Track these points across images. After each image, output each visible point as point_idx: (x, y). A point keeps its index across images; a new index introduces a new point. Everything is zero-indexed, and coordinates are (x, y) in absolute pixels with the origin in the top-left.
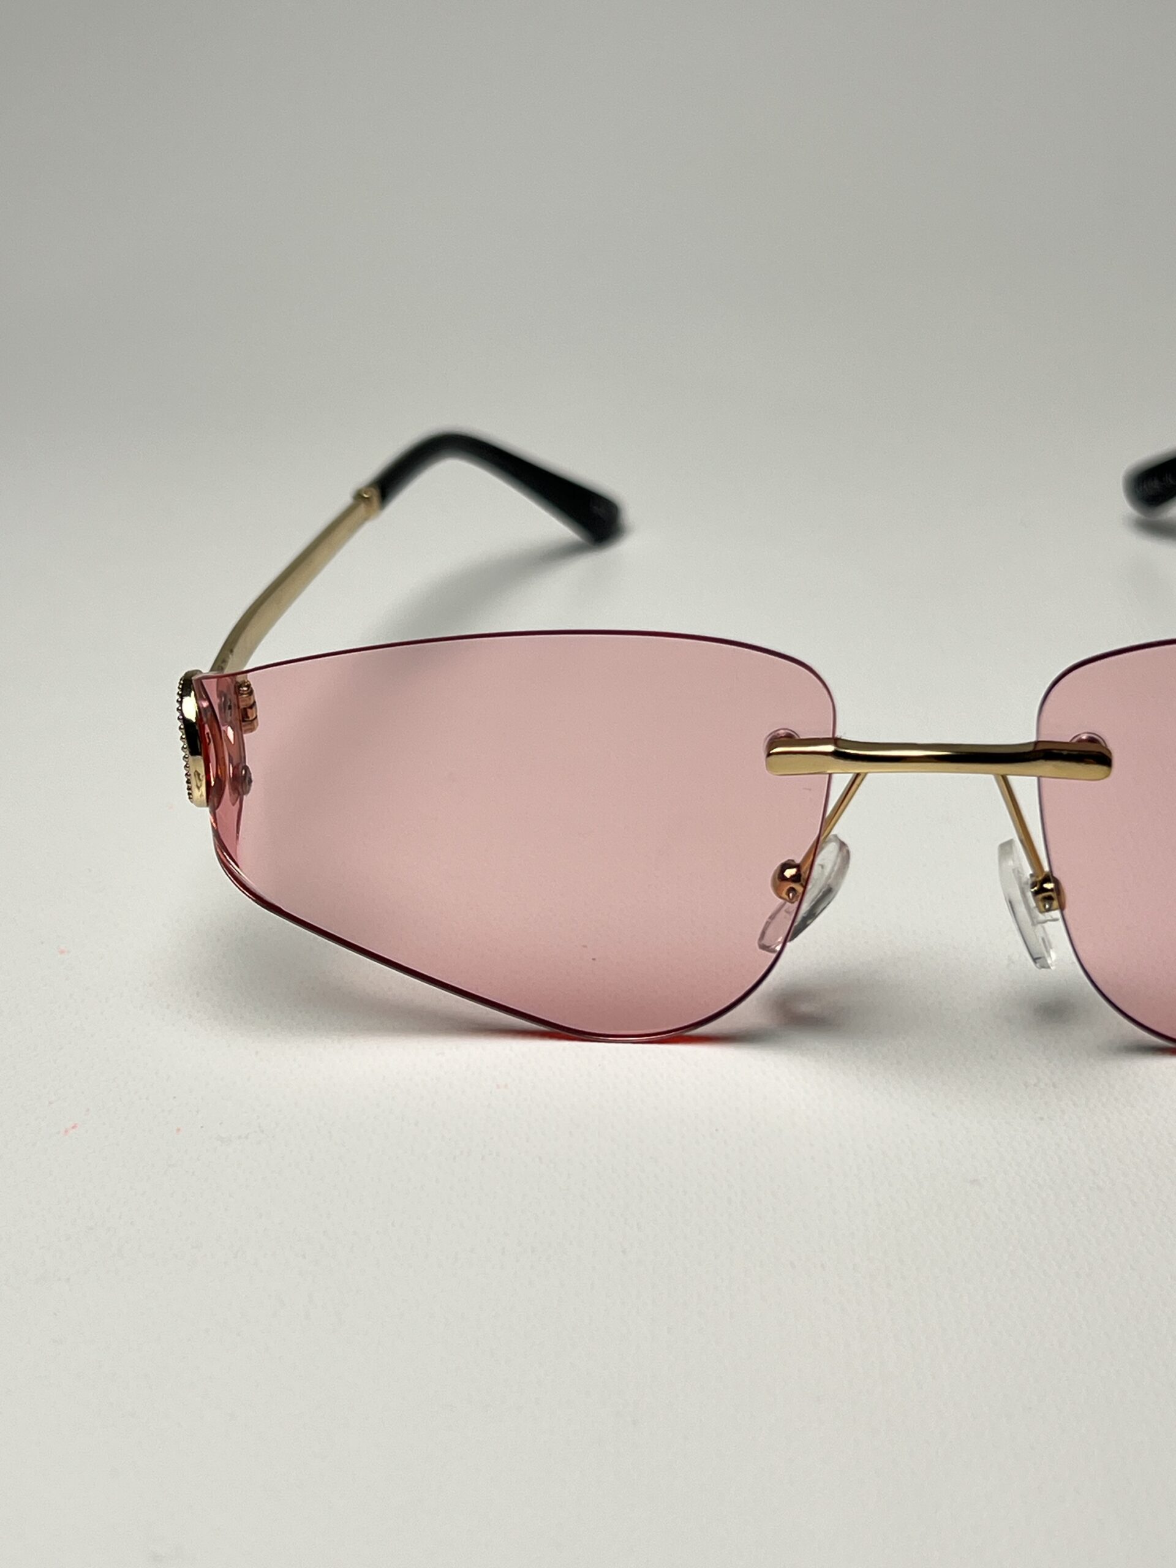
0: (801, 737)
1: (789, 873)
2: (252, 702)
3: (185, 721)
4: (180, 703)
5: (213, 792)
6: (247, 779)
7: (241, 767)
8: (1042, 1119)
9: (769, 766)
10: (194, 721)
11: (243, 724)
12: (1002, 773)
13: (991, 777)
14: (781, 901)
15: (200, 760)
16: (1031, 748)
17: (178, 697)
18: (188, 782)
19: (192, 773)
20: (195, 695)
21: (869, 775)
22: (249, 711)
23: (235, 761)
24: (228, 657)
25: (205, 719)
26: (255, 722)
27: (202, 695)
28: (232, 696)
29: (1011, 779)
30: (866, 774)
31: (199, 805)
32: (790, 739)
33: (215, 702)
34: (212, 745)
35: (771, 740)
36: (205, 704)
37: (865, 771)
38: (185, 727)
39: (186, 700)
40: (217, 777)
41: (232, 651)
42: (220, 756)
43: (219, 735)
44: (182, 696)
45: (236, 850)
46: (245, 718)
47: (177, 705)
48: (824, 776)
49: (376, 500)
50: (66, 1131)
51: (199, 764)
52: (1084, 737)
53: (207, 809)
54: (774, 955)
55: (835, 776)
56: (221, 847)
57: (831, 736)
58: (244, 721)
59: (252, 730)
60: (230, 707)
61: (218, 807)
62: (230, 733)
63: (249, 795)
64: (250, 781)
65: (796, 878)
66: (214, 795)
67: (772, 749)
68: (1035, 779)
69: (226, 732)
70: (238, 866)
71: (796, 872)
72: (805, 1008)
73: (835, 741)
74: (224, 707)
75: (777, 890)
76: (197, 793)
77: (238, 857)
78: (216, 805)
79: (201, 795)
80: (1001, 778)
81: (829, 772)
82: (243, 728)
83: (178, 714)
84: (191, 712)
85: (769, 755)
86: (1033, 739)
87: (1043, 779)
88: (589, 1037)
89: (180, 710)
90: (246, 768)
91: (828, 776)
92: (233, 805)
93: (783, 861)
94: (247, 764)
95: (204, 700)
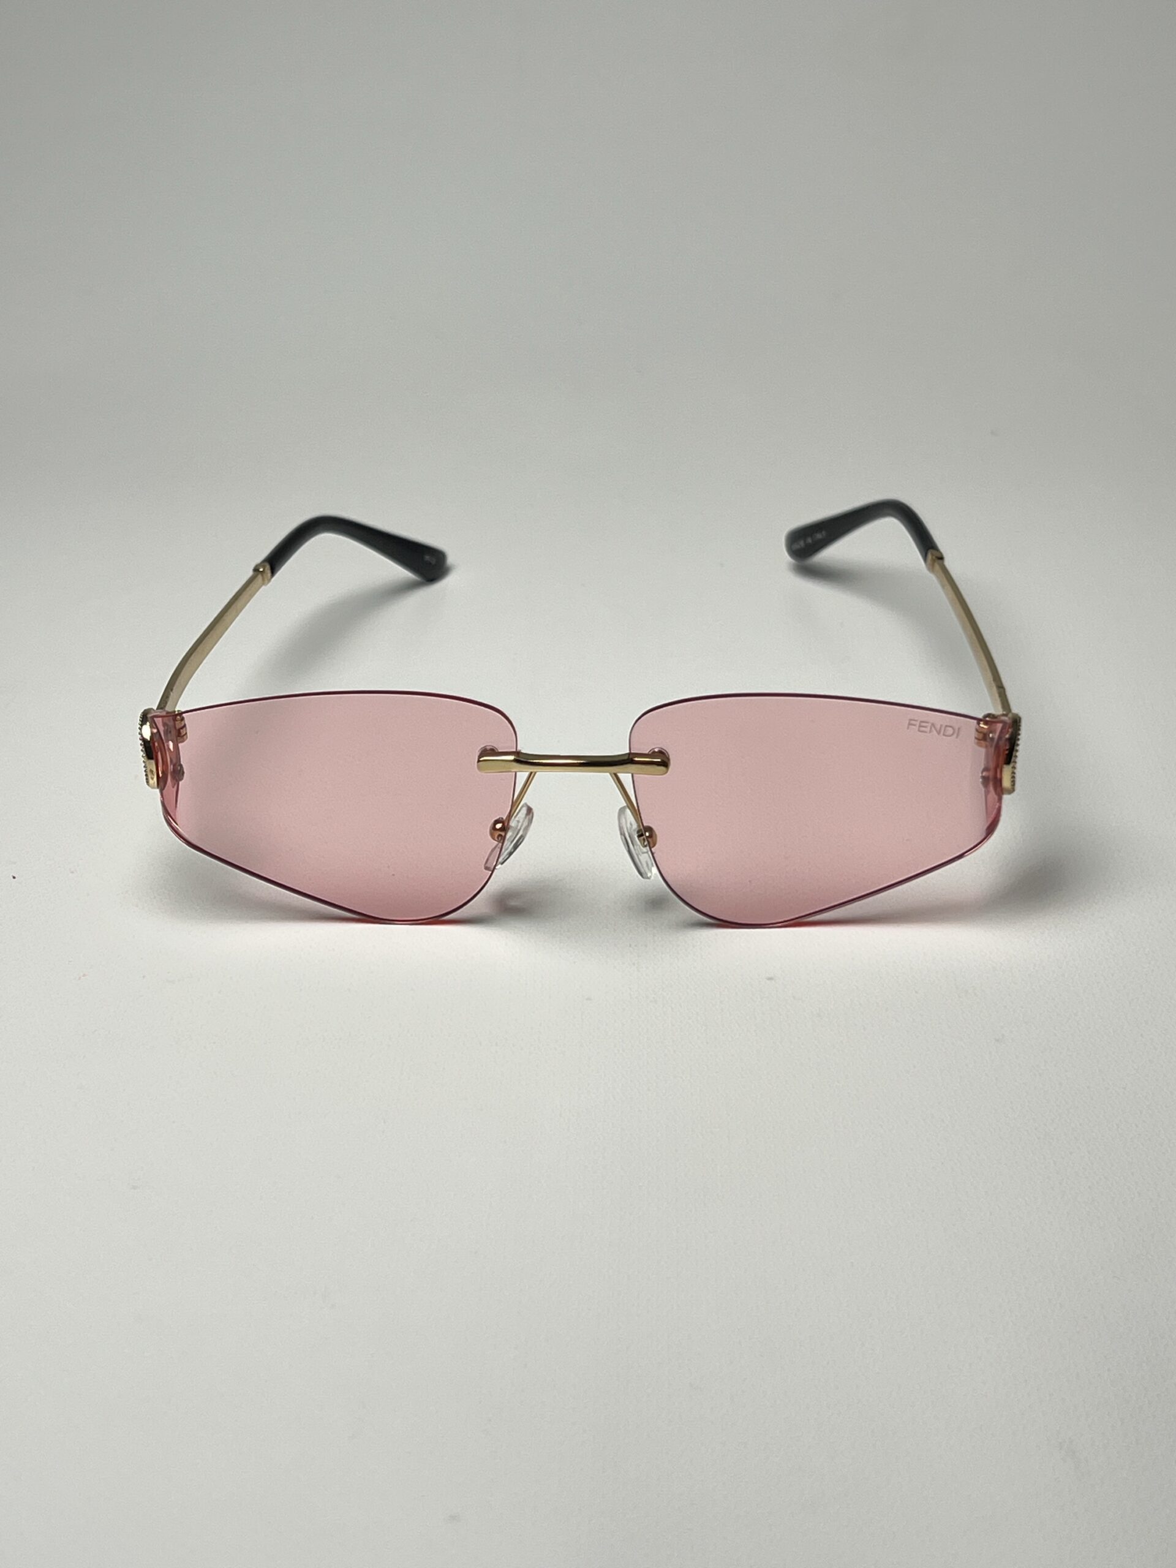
0: (500, 751)
1: (499, 826)
2: (183, 725)
3: (143, 740)
4: (140, 729)
5: (160, 780)
6: (181, 772)
7: (178, 764)
8: (634, 964)
9: (479, 768)
10: (149, 739)
11: (179, 738)
12: (615, 772)
13: (608, 774)
14: (496, 843)
15: (153, 762)
16: (626, 758)
17: (139, 726)
18: (146, 775)
19: (148, 770)
20: (150, 725)
21: (537, 773)
22: (181, 730)
23: (174, 761)
24: (170, 694)
25: (155, 740)
26: (185, 737)
27: (154, 725)
28: (171, 723)
29: (619, 775)
30: (535, 773)
31: (153, 788)
32: (493, 752)
33: (161, 729)
34: (159, 754)
35: (482, 752)
36: (155, 731)
37: (535, 771)
38: (144, 743)
39: (144, 727)
40: (163, 772)
41: (172, 690)
42: (165, 759)
43: (163, 749)
44: (142, 725)
45: (175, 813)
46: (179, 735)
47: (139, 731)
48: (510, 773)
49: (269, 572)
50: (80, 978)
51: (152, 764)
52: (656, 750)
53: (158, 791)
54: (490, 872)
55: (518, 773)
56: (166, 812)
57: (514, 750)
58: (179, 736)
59: (183, 742)
60: (170, 732)
61: (164, 789)
62: (171, 745)
63: (183, 781)
64: (183, 773)
65: (501, 829)
66: (161, 783)
67: (483, 757)
68: (630, 775)
69: (168, 746)
70: (177, 824)
71: (502, 826)
72: (513, 903)
73: (517, 753)
74: (166, 732)
75: (492, 835)
76: (151, 781)
77: (177, 817)
78: (163, 787)
79: (154, 783)
80: (613, 776)
81: (515, 770)
82: (179, 741)
83: (140, 736)
84: (147, 735)
85: (479, 761)
86: (627, 751)
87: (634, 775)
88: (382, 921)
89: (141, 734)
90: (181, 766)
91: (514, 773)
92: (173, 787)
93: (496, 819)
94: (182, 763)
95: (154, 728)
